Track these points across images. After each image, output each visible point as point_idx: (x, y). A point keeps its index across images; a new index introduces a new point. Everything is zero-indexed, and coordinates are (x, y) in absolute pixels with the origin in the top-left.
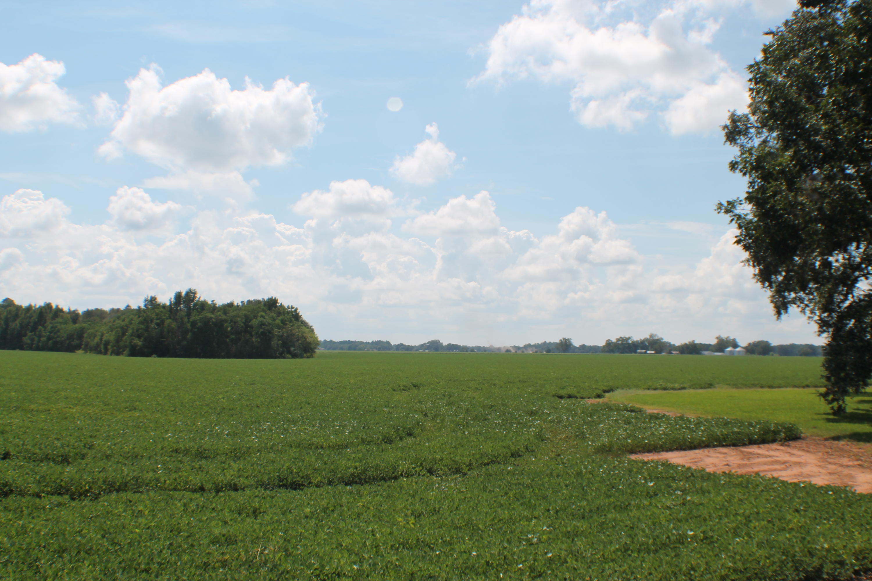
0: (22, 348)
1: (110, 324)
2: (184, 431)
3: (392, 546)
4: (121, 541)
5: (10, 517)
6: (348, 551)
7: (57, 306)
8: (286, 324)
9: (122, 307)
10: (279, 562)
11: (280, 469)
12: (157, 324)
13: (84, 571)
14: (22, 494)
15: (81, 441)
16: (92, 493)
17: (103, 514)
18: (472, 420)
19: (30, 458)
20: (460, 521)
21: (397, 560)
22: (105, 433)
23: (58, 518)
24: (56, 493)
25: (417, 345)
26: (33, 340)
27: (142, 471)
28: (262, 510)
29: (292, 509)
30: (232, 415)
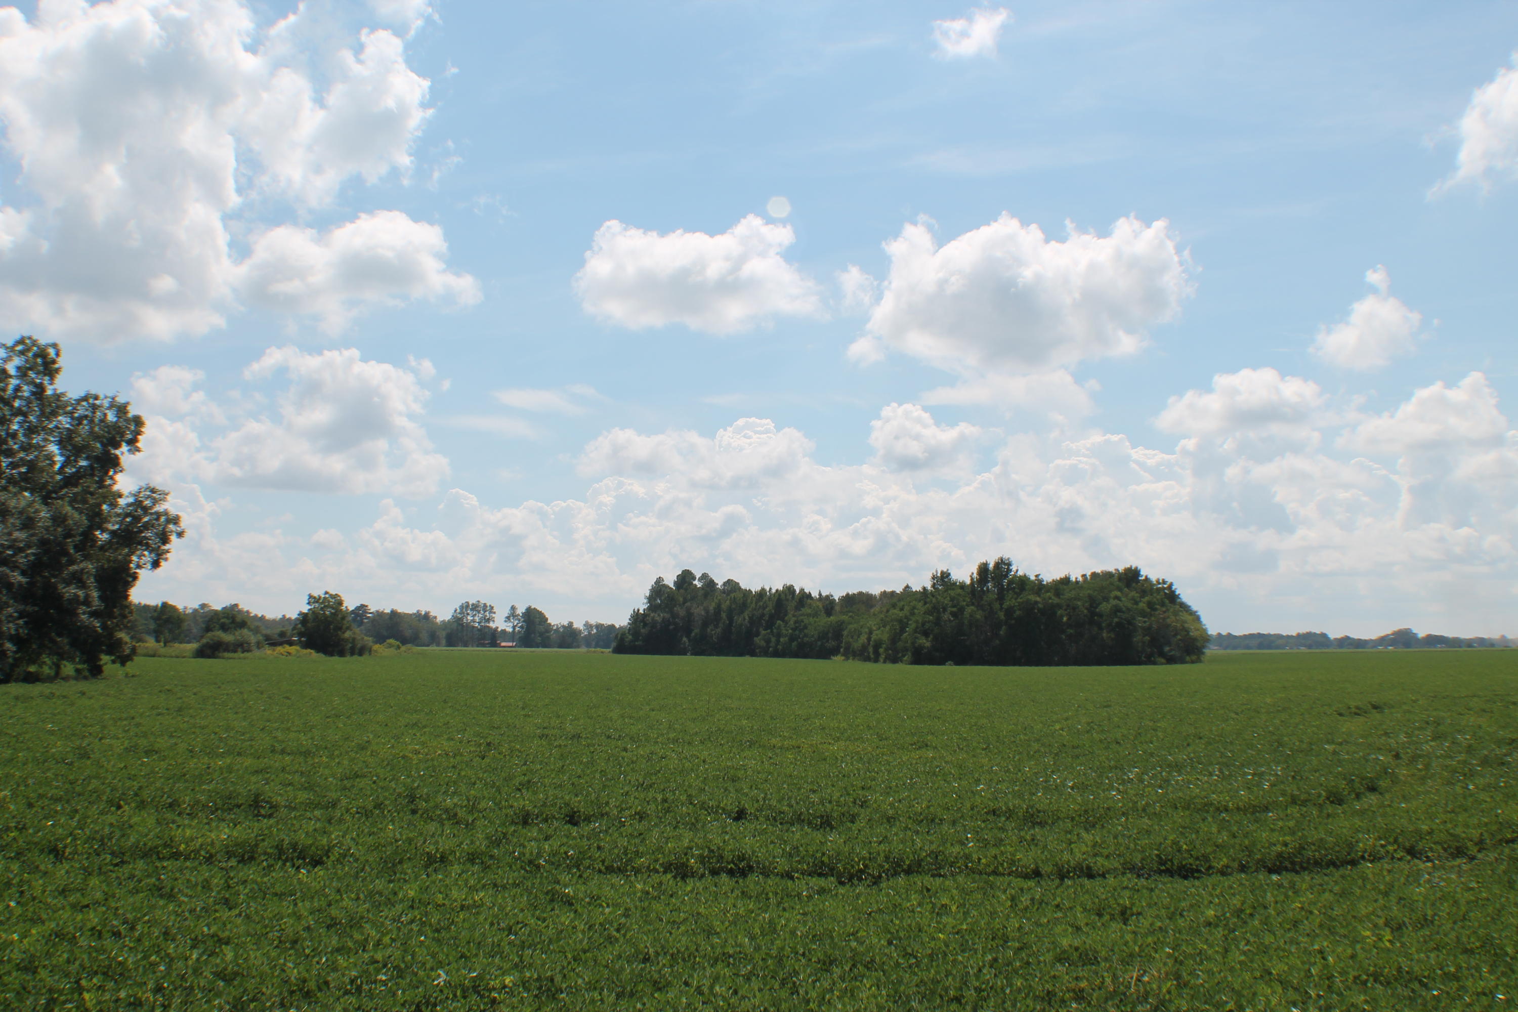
0: (753, 654)
1: (882, 616)
2: (1004, 781)
3: (1356, 978)
4: (917, 952)
5: (751, 906)
6: (1281, 983)
7: (802, 590)
8: (1155, 610)
9: (899, 589)
10: (1167, 997)
11: (1161, 844)
12: (954, 614)
13: (863, 995)
14: (766, 873)
15: (849, 794)
16: (869, 874)
17: (888, 908)
18: (1479, 765)
19: (775, 819)
20: (1472, 940)
21: (1366, 1002)
22: (883, 782)
23: (821, 911)
24: (815, 872)
25: (1374, 638)
26: (768, 641)
27: (944, 842)
28: (1135, 910)
29: (1183, 910)
30: (1077, 757)
